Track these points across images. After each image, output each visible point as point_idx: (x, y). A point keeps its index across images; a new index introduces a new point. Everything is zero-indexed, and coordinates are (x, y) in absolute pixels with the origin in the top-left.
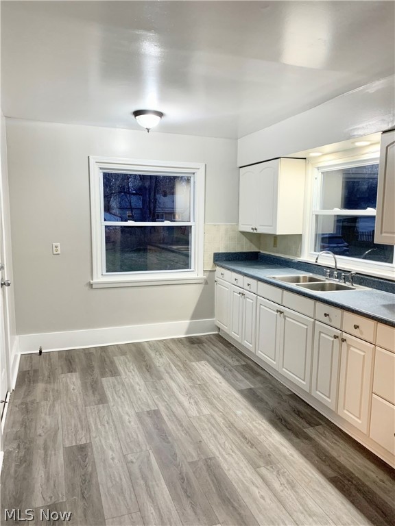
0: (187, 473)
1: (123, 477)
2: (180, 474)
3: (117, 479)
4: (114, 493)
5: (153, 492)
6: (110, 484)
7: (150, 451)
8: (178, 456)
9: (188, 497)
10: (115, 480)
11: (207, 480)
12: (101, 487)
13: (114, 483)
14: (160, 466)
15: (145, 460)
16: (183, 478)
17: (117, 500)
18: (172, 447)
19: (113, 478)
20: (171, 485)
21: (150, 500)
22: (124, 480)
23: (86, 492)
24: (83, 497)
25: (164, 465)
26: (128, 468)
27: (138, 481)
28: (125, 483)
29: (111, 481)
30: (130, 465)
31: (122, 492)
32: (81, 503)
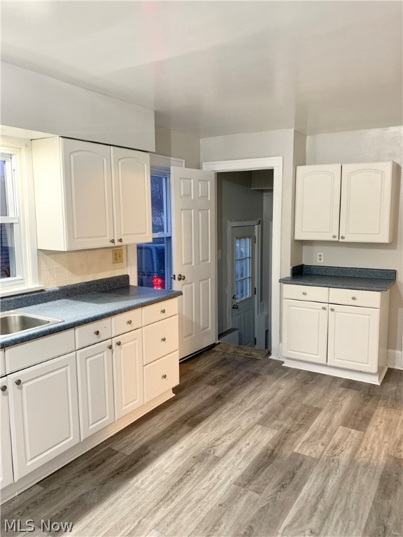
0: (273, 489)
1: (334, 523)
2: (280, 491)
3: (341, 524)
4: (353, 513)
5: (318, 493)
6: (352, 524)
7: (280, 531)
8: (260, 507)
9: (294, 474)
10: (344, 525)
11: (266, 474)
12: (363, 527)
13: (346, 523)
14: (288, 510)
15: (296, 525)
16: (283, 486)
17: (355, 506)
18: (253, 521)
19: (345, 528)
20: (298, 489)
21: (325, 489)
22: (335, 519)
23: (381, 532)
24: (385, 528)
25: (285, 508)
26: (321, 528)
27: (322, 509)
28: (336, 515)
29: (348, 527)
30: (317, 531)
31: (345, 510)
32: (390, 524)
